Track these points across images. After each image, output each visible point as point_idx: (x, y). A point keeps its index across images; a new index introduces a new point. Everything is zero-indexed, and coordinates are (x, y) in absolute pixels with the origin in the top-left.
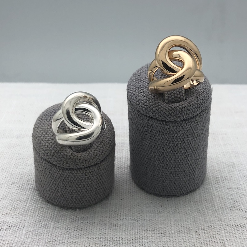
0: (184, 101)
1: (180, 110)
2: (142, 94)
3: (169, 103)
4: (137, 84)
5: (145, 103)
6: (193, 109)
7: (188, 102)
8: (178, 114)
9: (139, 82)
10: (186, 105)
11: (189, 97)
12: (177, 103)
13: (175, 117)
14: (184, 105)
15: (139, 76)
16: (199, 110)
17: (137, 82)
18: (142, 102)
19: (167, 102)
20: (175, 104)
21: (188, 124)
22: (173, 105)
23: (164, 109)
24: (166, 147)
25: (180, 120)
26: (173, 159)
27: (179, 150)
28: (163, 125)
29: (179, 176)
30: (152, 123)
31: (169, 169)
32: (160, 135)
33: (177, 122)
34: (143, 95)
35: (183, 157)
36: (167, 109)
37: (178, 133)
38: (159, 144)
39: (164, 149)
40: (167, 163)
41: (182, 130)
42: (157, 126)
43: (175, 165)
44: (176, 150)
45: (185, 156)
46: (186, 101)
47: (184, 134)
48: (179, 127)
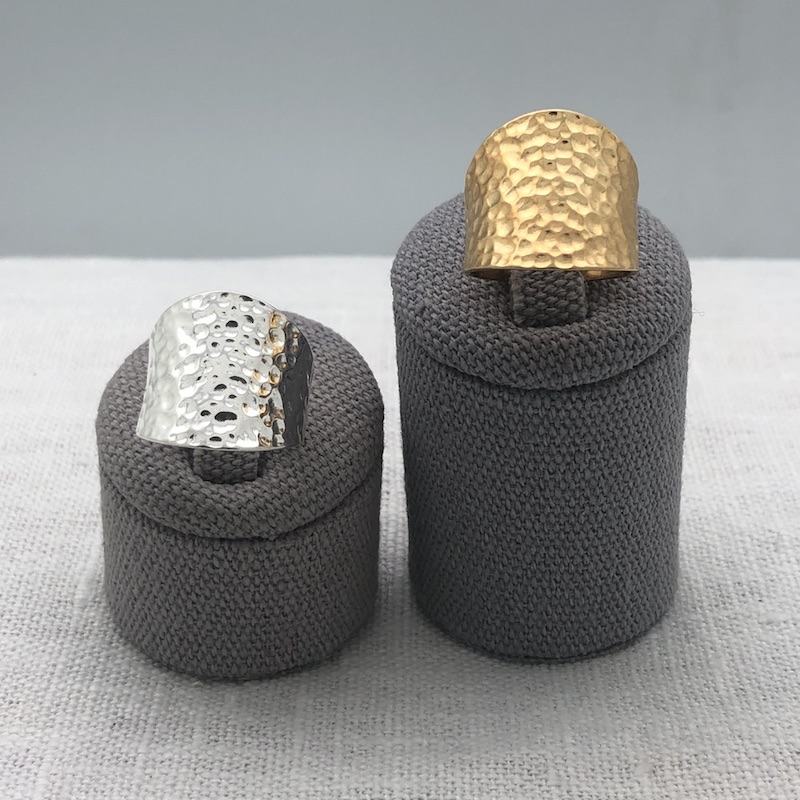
0: (580, 320)
1: (561, 351)
2: (436, 288)
3: (524, 325)
4: (425, 253)
5: (443, 322)
6: (608, 351)
7: (593, 324)
8: (552, 364)
9: (434, 249)
10: (585, 337)
11: (602, 308)
12: (555, 327)
13: (540, 375)
14: (577, 335)
15: (437, 228)
16: (632, 356)
17: (427, 246)
18: (434, 316)
19: (518, 320)
20: (548, 330)
21: (589, 404)
22: (538, 331)
23: (505, 344)
24: (513, 479)
25: (559, 388)
26: (537, 526)
27: (558, 494)
28: (500, 404)
29: (562, 590)
30: (462, 391)
31: (524, 559)
32: (492, 438)
33: (549, 392)
34: (439, 292)
35: (573, 520)
36: (515, 345)
37: (555, 434)
38: (488, 470)
39: (508, 488)
40: (519, 539)
41: (568, 422)
42: (480, 405)
43: (547, 548)
44: (547, 494)
45: (583, 519)
46: (586, 321)
47: (578, 441)
48: (558, 411)
